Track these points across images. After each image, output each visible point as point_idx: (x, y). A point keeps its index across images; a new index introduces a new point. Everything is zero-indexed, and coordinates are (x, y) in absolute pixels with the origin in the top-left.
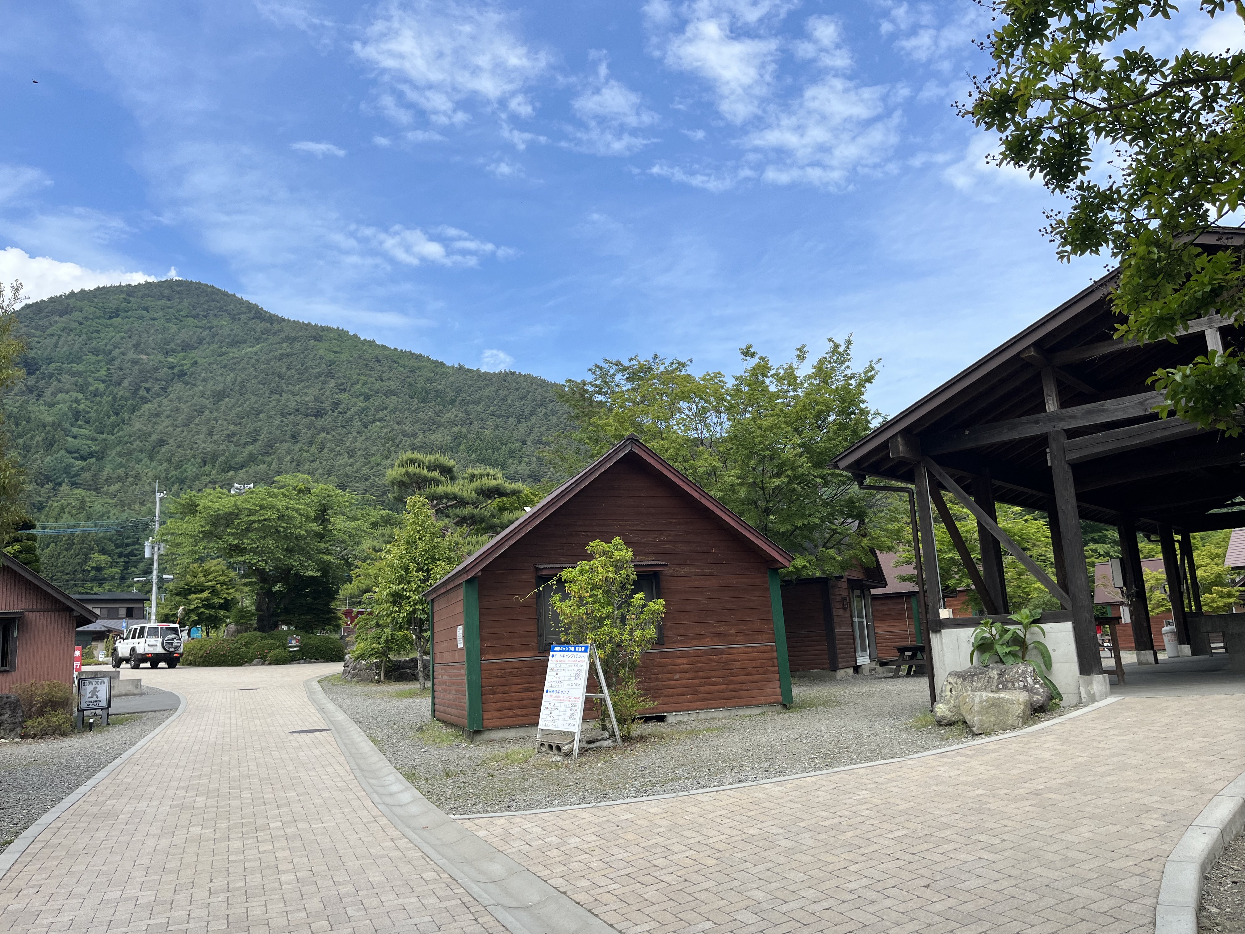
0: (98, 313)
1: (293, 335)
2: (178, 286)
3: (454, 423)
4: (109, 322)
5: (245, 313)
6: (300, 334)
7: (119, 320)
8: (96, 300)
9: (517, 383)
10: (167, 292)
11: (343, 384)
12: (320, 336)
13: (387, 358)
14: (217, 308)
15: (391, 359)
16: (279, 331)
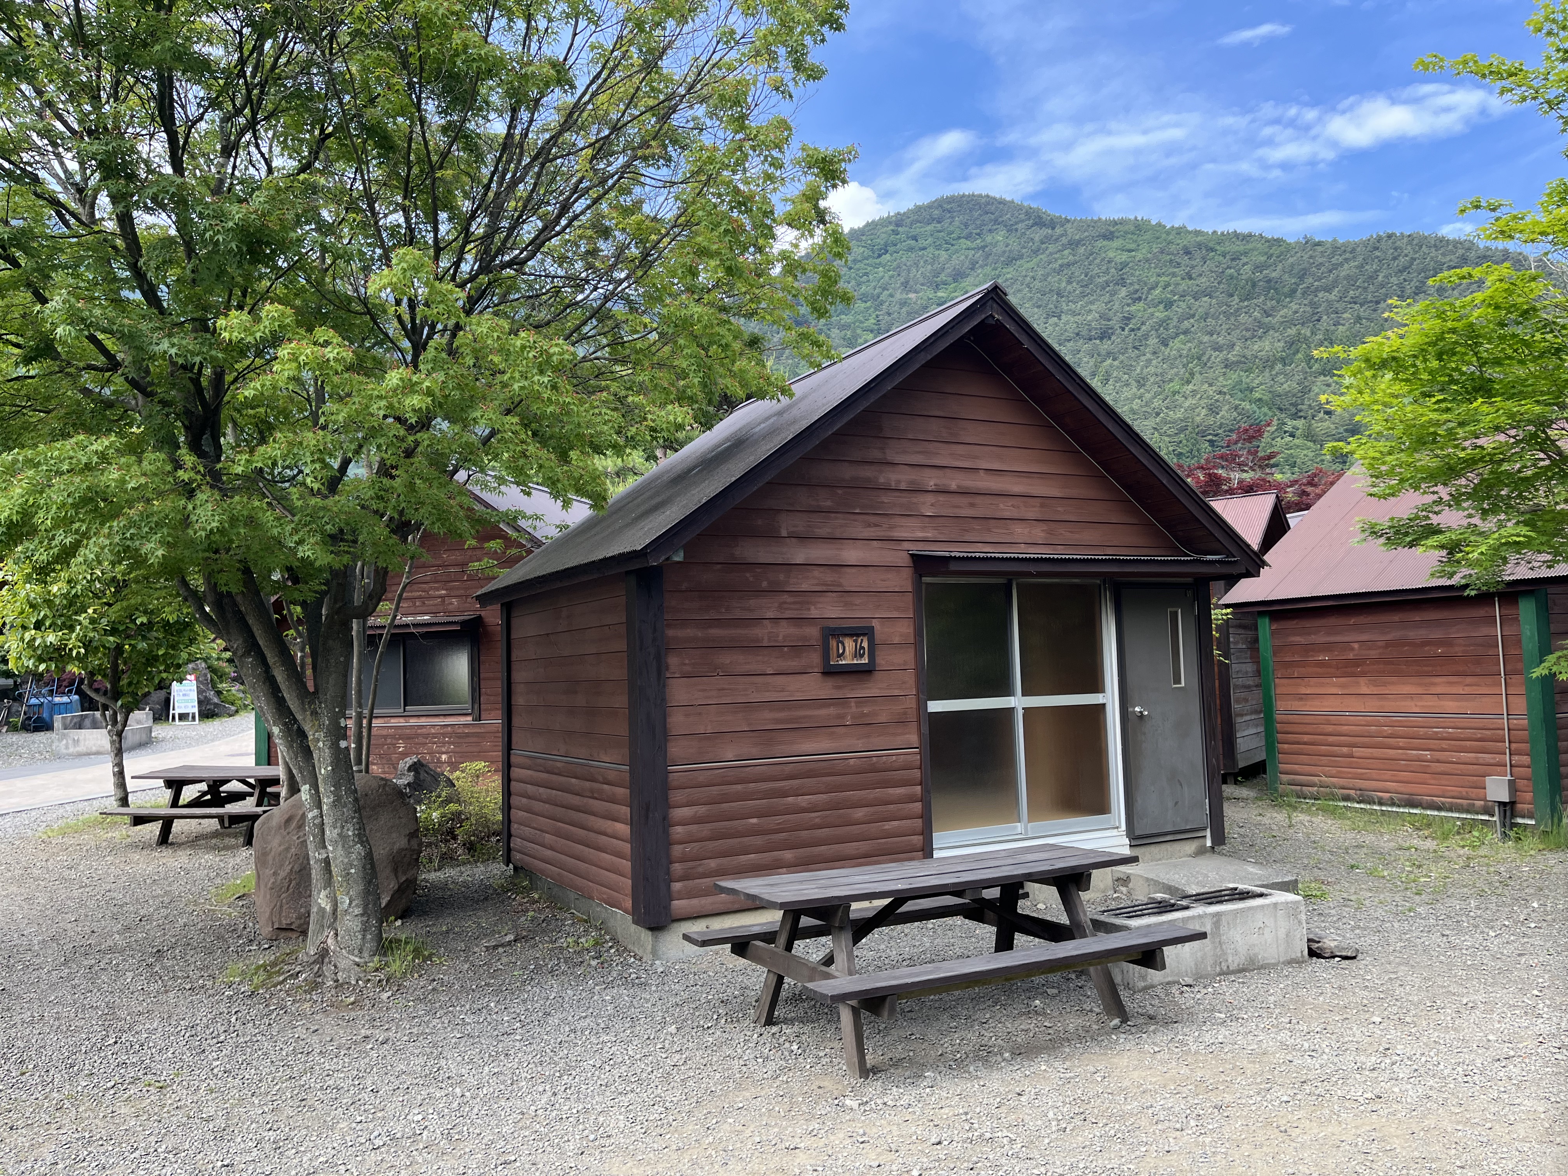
0: (867, 252)
1: (1077, 237)
2: (949, 203)
3: (1292, 323)
4: (878, 261)
5: (1022, 221)
6: (1086, 234)
7: (887, 257)
8: (864, 238)
9: (1396, 249)
10: (936, 213)
11: (1137, 291)
12: (1112, 233)
13: (1199, 246)
14: (991, 220)
15: (1206, 247)
16: (1062, 235)
